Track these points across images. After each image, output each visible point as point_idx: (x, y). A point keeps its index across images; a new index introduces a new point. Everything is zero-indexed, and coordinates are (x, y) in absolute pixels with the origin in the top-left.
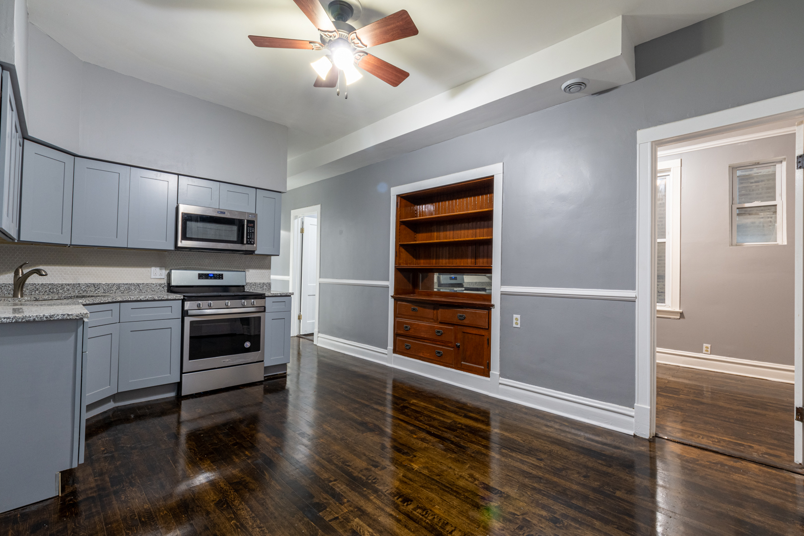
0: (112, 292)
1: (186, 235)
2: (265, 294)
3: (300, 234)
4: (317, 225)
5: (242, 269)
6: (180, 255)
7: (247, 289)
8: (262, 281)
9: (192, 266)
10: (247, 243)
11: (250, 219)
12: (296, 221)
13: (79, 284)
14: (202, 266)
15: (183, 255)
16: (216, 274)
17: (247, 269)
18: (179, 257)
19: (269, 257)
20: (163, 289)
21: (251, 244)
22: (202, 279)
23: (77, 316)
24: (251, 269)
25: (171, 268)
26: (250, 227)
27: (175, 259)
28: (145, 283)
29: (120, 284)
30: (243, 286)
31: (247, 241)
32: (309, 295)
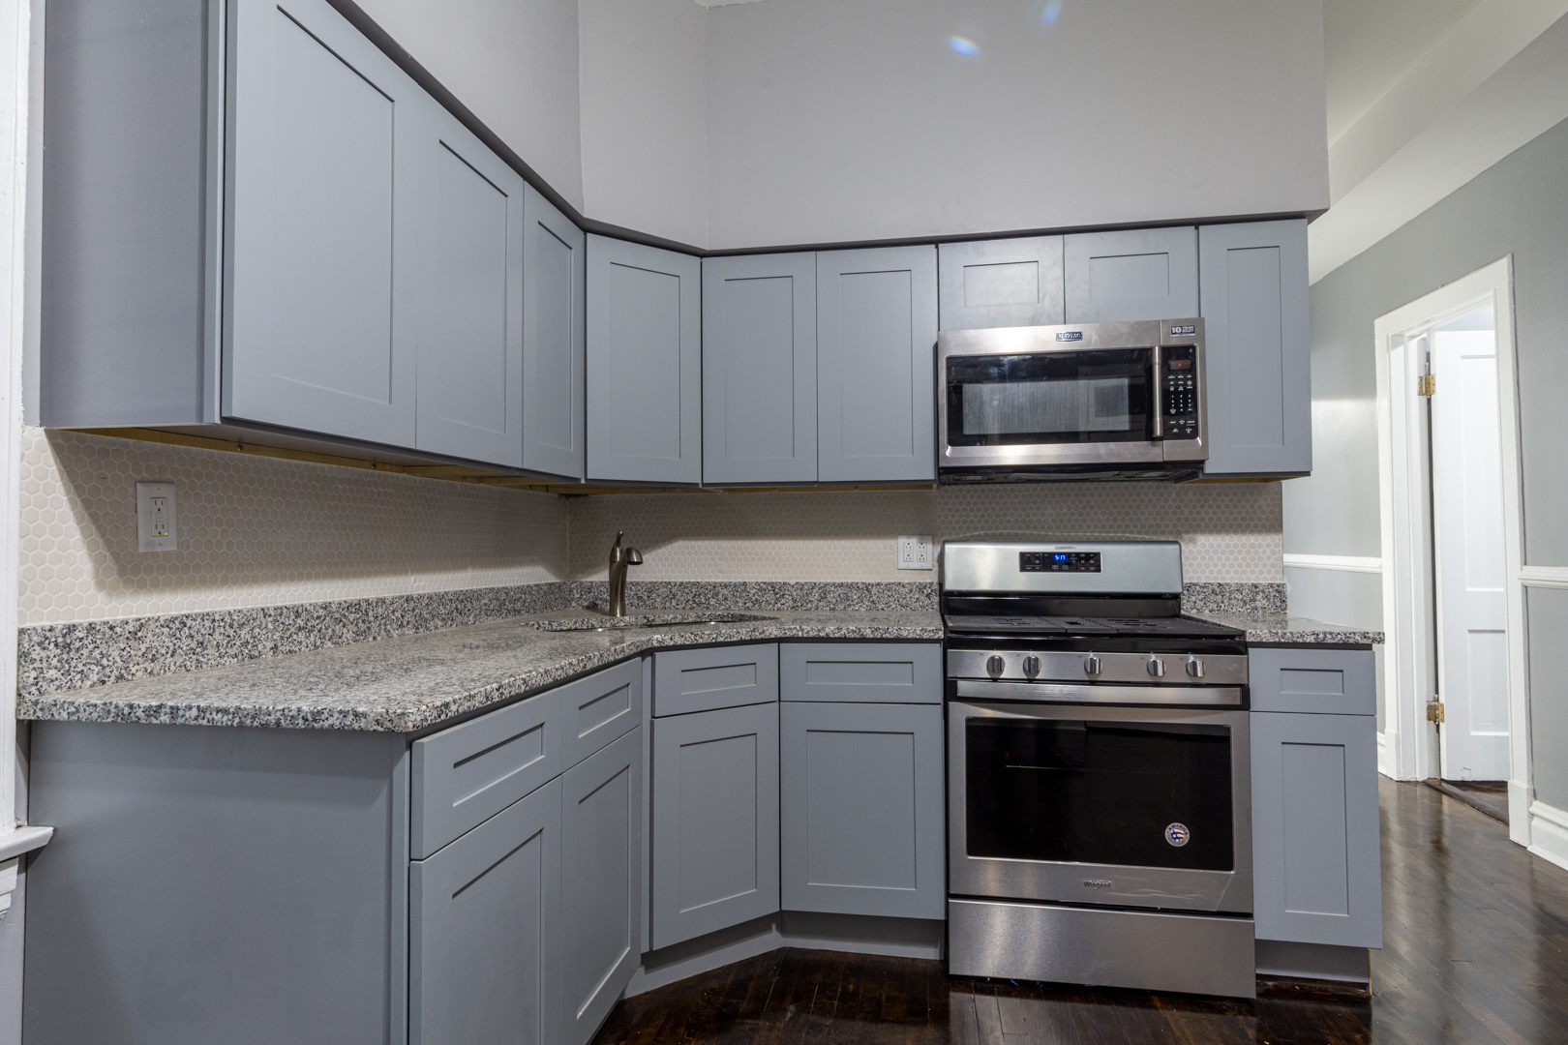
0: (809, 605)
1: (961, 428)
2: (1243, 634)
3: (1417, 402)
4: (1497, 356)
5: (1171, 533)
6: (972, 497)
7: (1187, 608)
8: (1248, 579)
9: (1005, 528)
10: (1168, 434)
11: (1175, 341)
12: (1398, 353)
13: (745, 584)
14: (1035, 528)
15: (979, 497)
16: (1077, 555)
17: (1187, 532)
18: (968, 504)
19: (1272, 484)
20: (927, 602)
21: (1182, 436)
22: (1033, 570)
23: (378, 722)
24: (1203, 532)
25: (944, 538)
26: (1175, 372)
27: (957, 510)
28: (885, 581)
29: (826, 585)
30: (1176, 597)
31: (1166, 429)
32: (1470, 631)
